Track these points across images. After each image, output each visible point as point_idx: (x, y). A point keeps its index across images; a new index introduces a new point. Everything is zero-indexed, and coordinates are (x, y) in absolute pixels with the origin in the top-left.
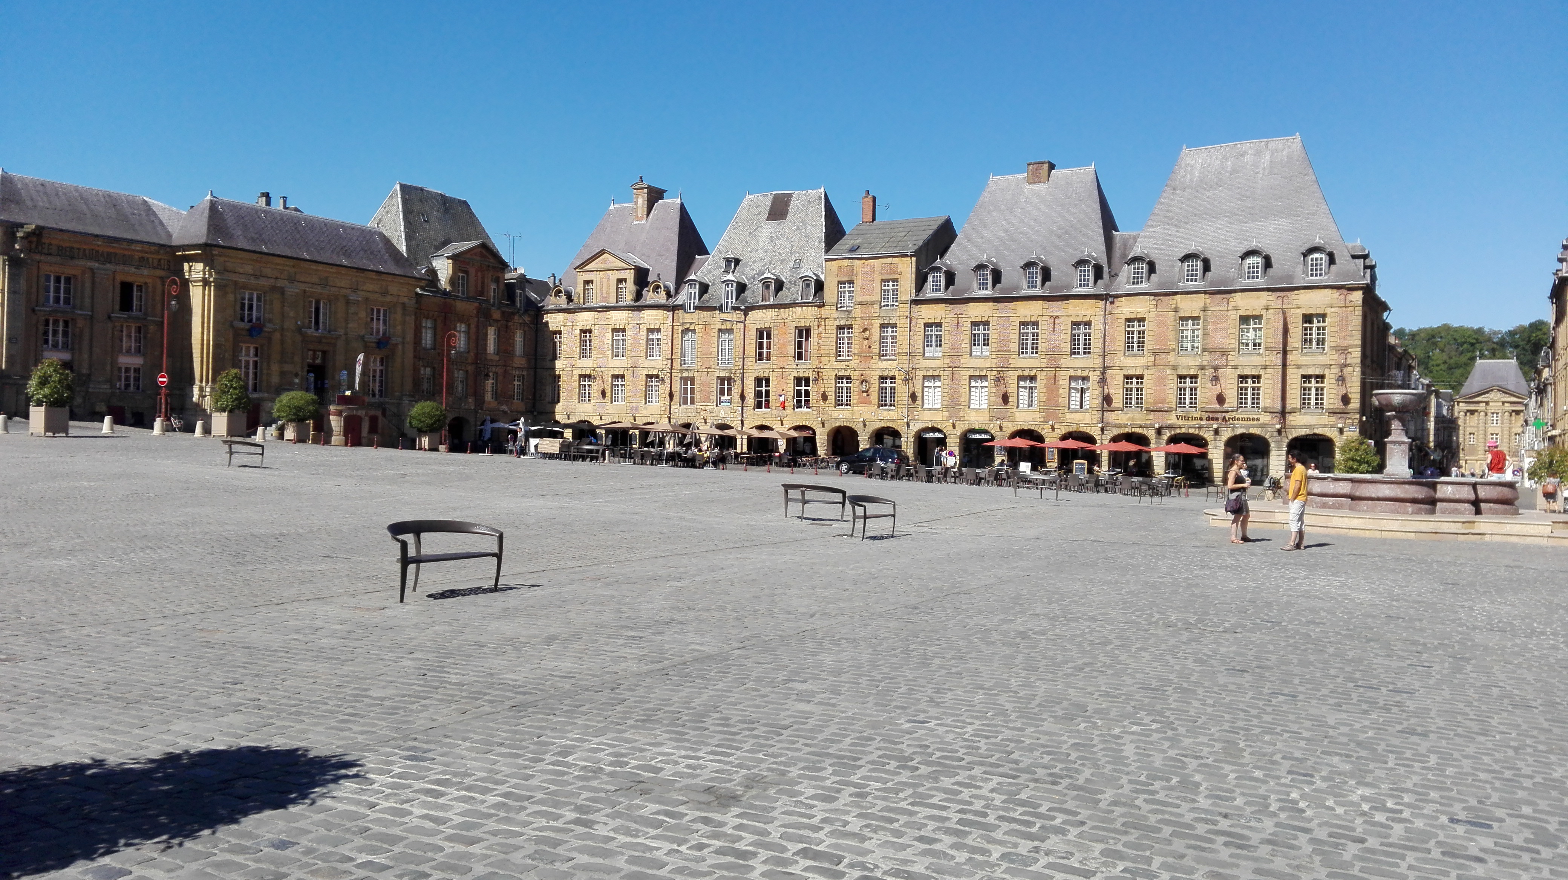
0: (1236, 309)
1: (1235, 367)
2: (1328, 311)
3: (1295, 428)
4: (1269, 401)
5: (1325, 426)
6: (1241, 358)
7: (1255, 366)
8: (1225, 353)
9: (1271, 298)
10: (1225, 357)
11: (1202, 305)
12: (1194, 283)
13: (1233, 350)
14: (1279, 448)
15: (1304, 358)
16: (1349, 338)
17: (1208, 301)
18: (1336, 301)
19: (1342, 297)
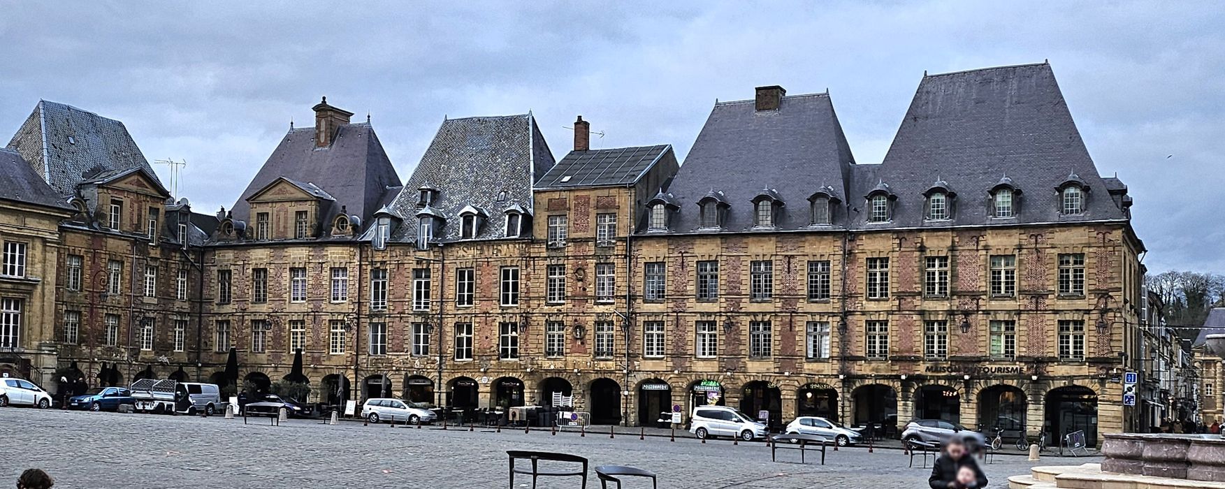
0: (986, 248)
1: (987, 312)
2: (1086, 250)
3: (1053, 378)
4: (1024, 350)
5: (1086, 377)
6: (993, 303)
7: (1009, 312)
8: (975, 296)
9: (1024, 237)
10: (975, 301)
11: (949, 243)
12: (940, 220)
13: (985, 293)
14: (1037, 402)
15: (1061, 302)
16: (1109, 281)
17: (957, 239)
18: (1093, 240)
19: (1101, 236)
